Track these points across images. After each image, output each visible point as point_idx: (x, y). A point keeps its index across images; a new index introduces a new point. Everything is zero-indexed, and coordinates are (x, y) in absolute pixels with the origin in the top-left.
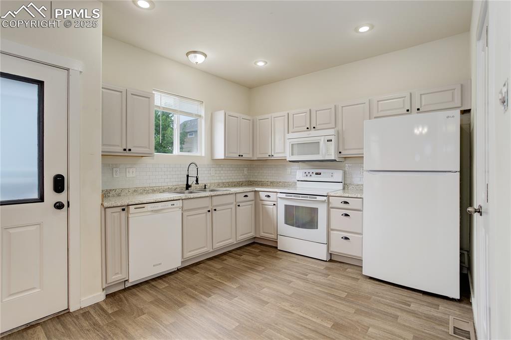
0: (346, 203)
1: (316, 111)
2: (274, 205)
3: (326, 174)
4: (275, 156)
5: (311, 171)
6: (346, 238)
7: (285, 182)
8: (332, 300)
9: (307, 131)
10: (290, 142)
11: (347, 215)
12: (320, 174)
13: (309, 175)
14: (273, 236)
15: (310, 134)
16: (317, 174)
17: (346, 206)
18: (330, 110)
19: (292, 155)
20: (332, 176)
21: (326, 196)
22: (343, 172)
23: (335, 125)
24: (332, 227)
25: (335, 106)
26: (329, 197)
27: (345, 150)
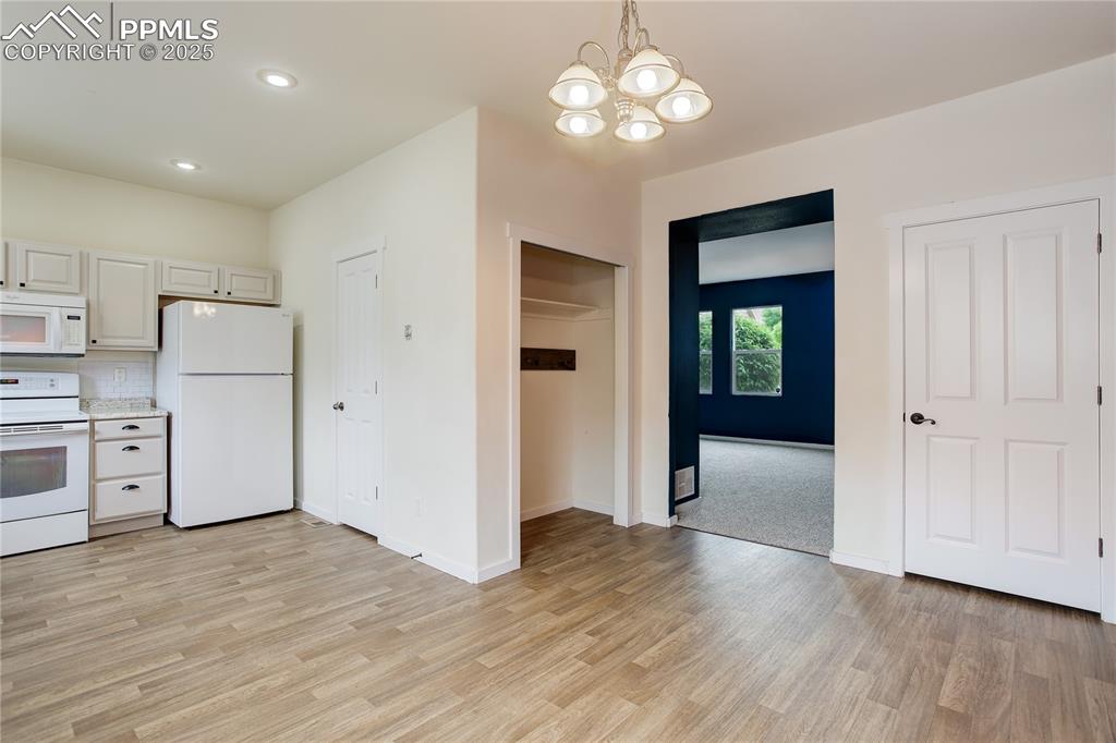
0: (132, 427)
1: (27, 251)
3: (34, 383)
6: (131, 487)
11: (132, 448)
12: (16, 382)
15: (16, 298)
17: (132, 433)
18: (67, 257)
20: (52, 386)
21: (85, 421)
22: (80, 377)
23: (81, 289)
24: (99, 476)
25: (81, 254)
26: (92, 422)
27: (103, 337)
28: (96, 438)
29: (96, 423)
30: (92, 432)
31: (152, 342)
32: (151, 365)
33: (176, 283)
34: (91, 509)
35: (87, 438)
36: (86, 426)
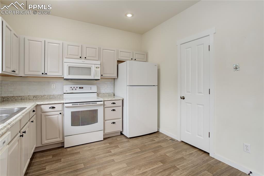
0: (114, 103)
1: (86, 47)
2: (60, 113)
3: (87, 88)
4: (48, 74)
5: (76, 86)
6: (114, 123)
7: (51, 95)
8: (141, 155)
9: (79, 59)
10: (67, 65)
11: (114, 110)
12: (83, 88)
13: (74, 89)
14: (59, 140)
15: (84, 62)
16: (80, 88)
17: (114, 105)
18: (96, 49)
19: (69, 75)
20: (91, 89)
21: (102, 101)
22: (97, 86)
23: (99, 59)
24: (106, 119)
25: (99, 48)
26: (104, 101)
27: (104, 74)
28: (105, 107)
29: (105, 102)
30: (104, 105)
31: (116, 75)
32: (113, 83)
33: (122, 56)
34: (104, 130)
35: (102, 107)
36: (102, 103)
